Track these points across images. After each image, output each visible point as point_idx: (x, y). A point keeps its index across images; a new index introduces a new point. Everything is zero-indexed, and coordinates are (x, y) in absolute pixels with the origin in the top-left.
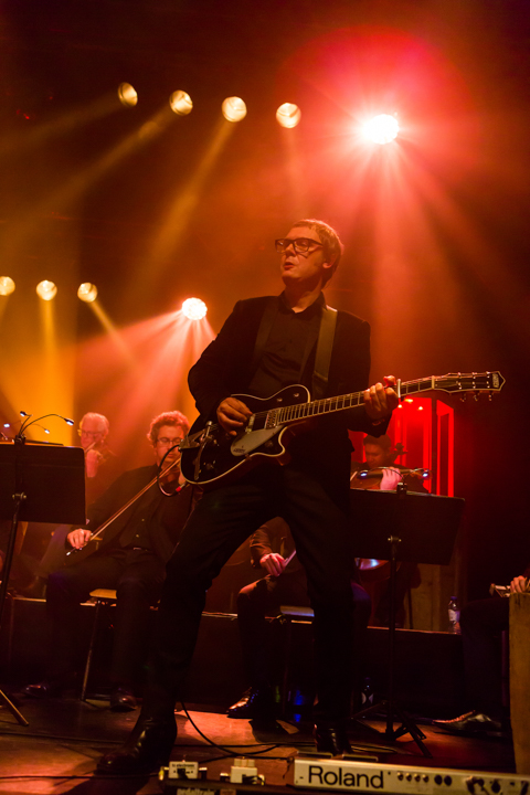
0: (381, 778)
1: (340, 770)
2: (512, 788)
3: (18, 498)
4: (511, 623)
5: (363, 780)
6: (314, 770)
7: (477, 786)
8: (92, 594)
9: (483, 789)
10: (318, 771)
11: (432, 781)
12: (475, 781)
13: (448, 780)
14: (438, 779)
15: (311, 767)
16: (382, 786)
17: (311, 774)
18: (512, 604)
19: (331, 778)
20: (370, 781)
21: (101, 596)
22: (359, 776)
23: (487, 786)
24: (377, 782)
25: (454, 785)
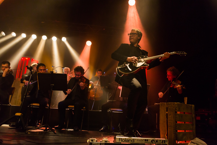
0: (134, 140)
1: (125, 139)
2: (160, 141)
3: (52, 85)
4: (160, 109)
5: (130, 141)
6: (120, 139)
7: (153, 141)
8: (68, 107)
9: (154, 142)
10: (121, 139)
11: (144, 141)
12: (153, 140)
13: (147, 140)
14: (145, 140)
15: (119, 138)
16: (134, 142)
17: (119, 140)
18: (160, 105)
19: (123, 141)
20: (131, 141)
21: (71, 107)
22: (129, 140)
23: (155, 141)
24: (133, 141)
25: (148, 141)
